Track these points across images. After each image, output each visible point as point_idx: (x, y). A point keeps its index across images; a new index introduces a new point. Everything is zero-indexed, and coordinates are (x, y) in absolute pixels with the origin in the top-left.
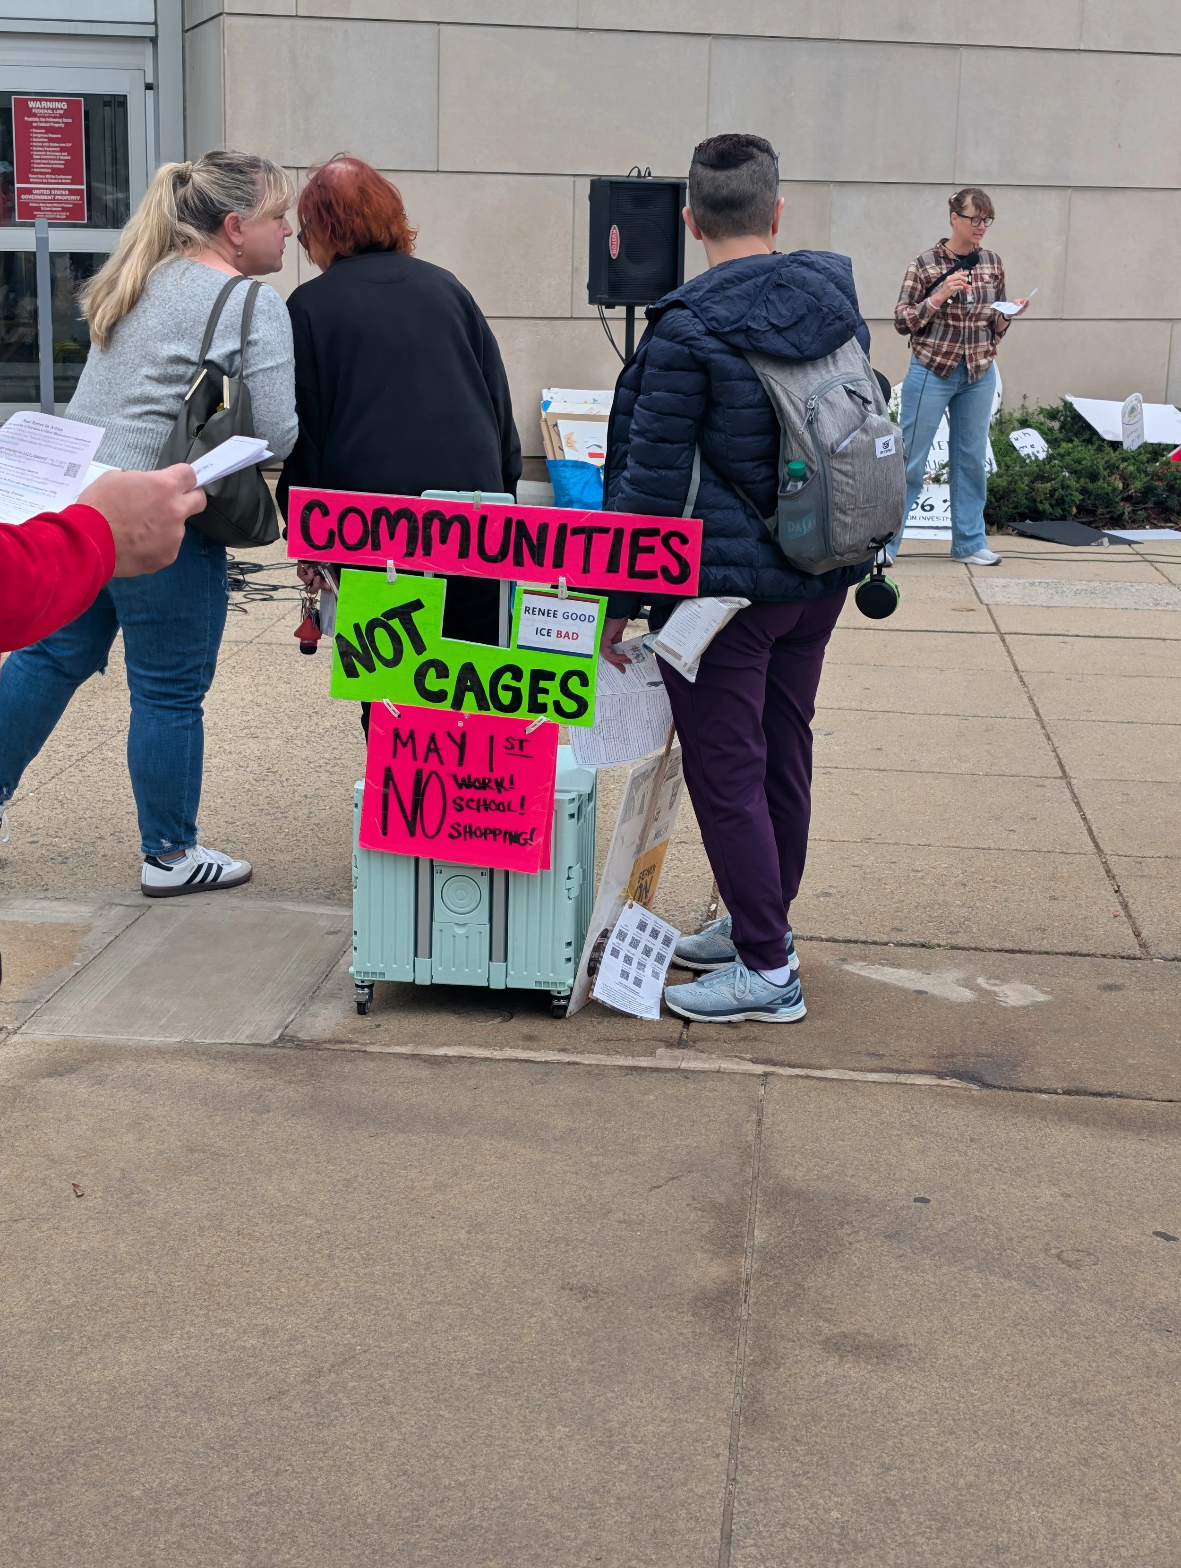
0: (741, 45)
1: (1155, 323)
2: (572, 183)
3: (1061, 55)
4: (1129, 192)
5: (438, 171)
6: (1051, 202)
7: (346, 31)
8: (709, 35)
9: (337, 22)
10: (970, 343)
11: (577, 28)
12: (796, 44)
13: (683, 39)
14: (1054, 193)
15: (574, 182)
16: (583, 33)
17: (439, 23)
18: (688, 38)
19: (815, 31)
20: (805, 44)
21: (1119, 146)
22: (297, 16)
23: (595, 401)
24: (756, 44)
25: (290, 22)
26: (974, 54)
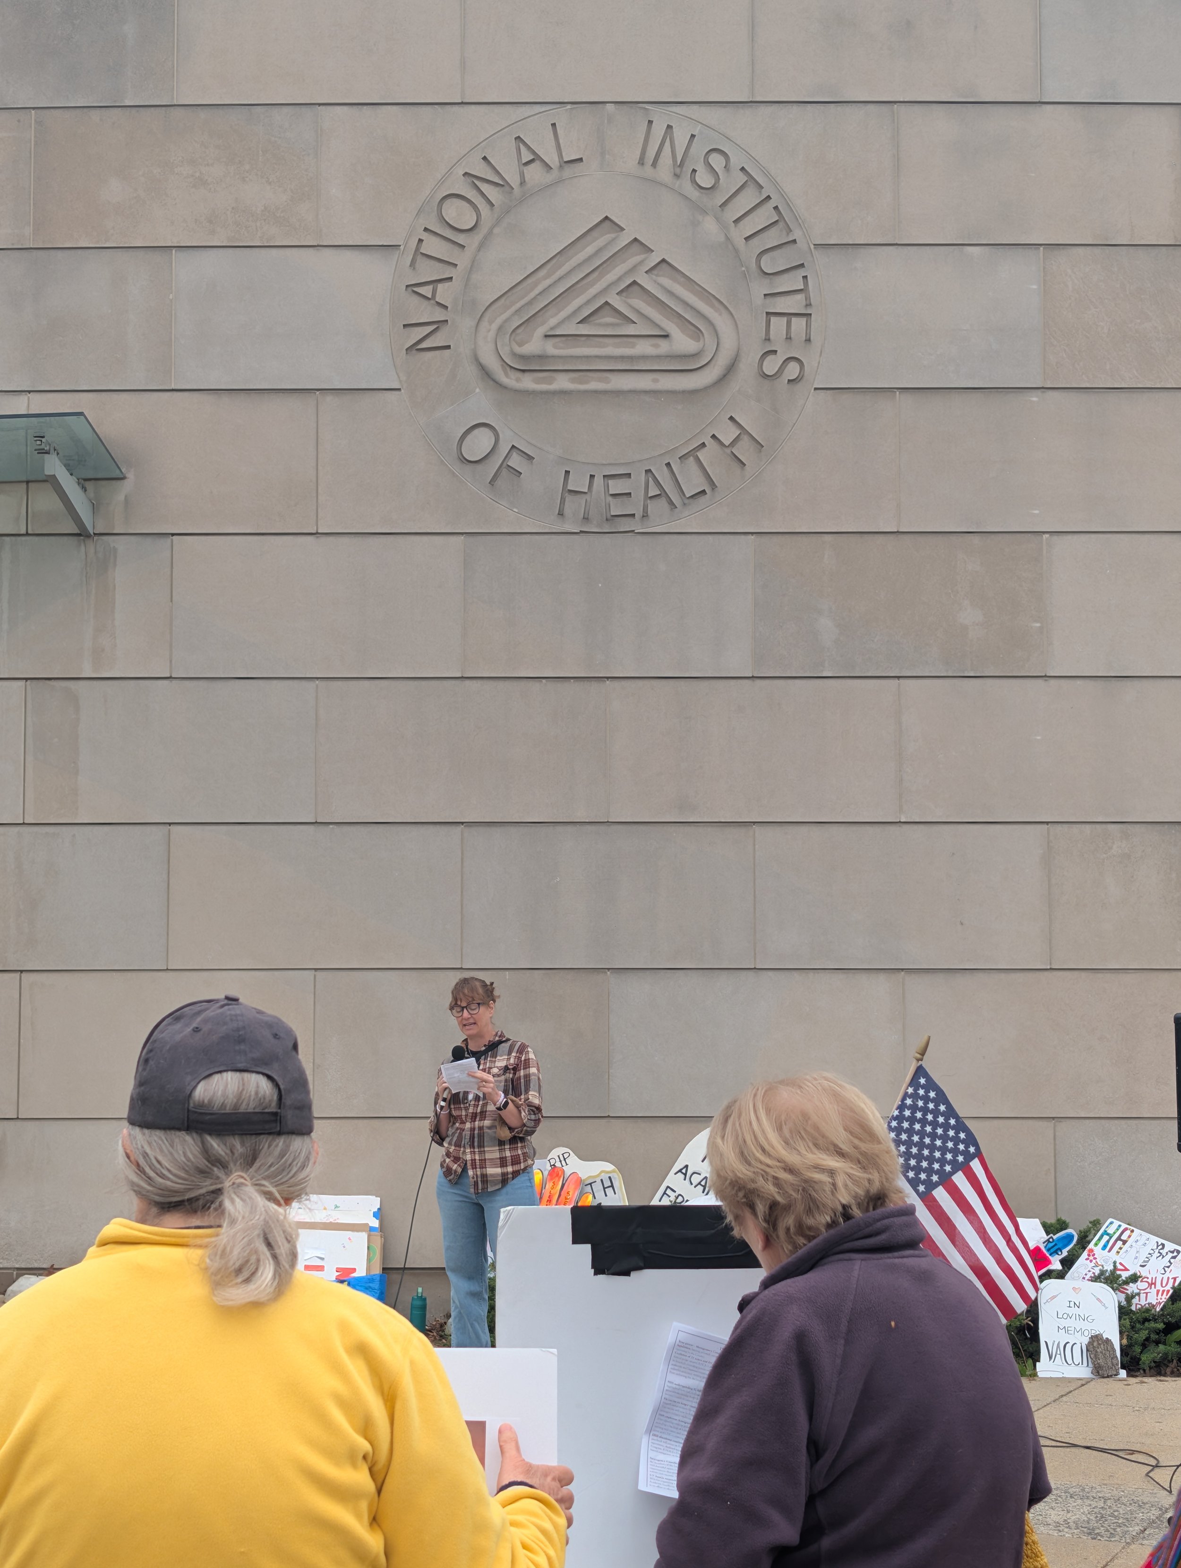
0: (497, 832)
1: (1030, 1122)
2: (312, 978)
3: (878, 829)
4: (980, 975)
5: (167, 969)
6: (880, 986)
7: (74, 836)
8: (462, 823)
9: (64, 828)
10: (472, 1146)
11: (316, 822)
12: (560, 828)
13: (432, 828)
14: (882, 977)
15: (315, 976)
16: (321, 827)
17: (170, 824)
18: (438, 827)
19: (581, 815)
20: (570, 828)
21: (962, 924)
22: (24, 824)
23: (336, 1207)
24: (512, 830)
25: (16, 829)
26: (769, 831)
